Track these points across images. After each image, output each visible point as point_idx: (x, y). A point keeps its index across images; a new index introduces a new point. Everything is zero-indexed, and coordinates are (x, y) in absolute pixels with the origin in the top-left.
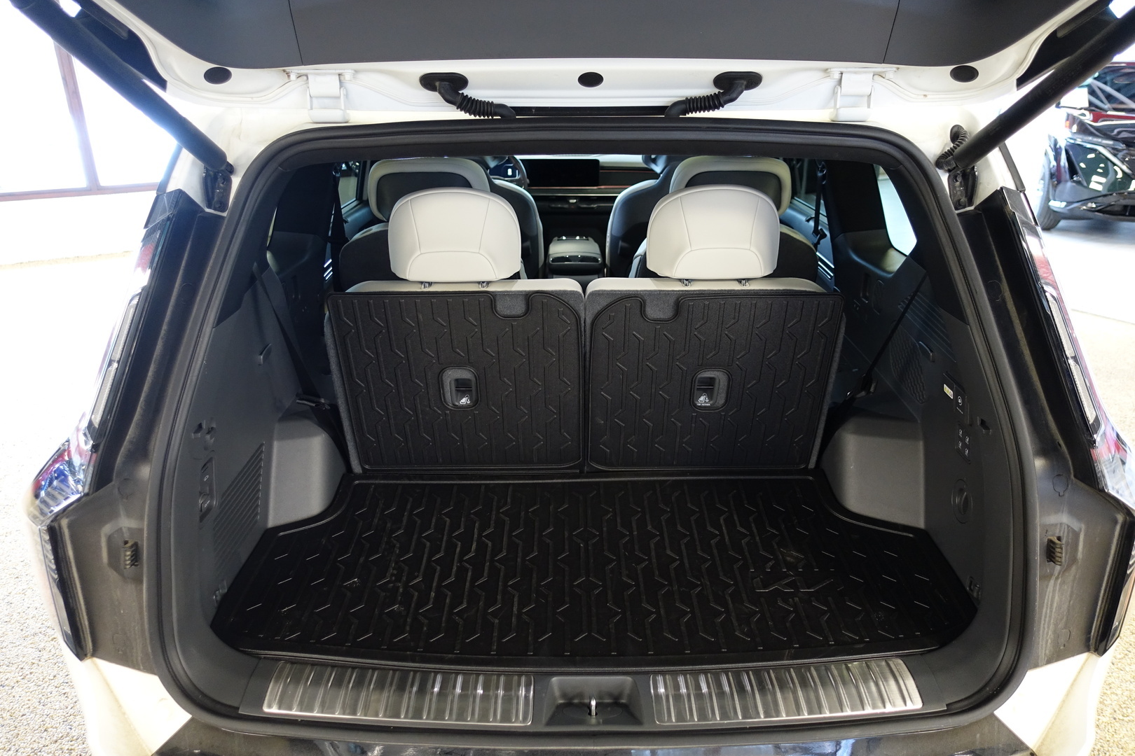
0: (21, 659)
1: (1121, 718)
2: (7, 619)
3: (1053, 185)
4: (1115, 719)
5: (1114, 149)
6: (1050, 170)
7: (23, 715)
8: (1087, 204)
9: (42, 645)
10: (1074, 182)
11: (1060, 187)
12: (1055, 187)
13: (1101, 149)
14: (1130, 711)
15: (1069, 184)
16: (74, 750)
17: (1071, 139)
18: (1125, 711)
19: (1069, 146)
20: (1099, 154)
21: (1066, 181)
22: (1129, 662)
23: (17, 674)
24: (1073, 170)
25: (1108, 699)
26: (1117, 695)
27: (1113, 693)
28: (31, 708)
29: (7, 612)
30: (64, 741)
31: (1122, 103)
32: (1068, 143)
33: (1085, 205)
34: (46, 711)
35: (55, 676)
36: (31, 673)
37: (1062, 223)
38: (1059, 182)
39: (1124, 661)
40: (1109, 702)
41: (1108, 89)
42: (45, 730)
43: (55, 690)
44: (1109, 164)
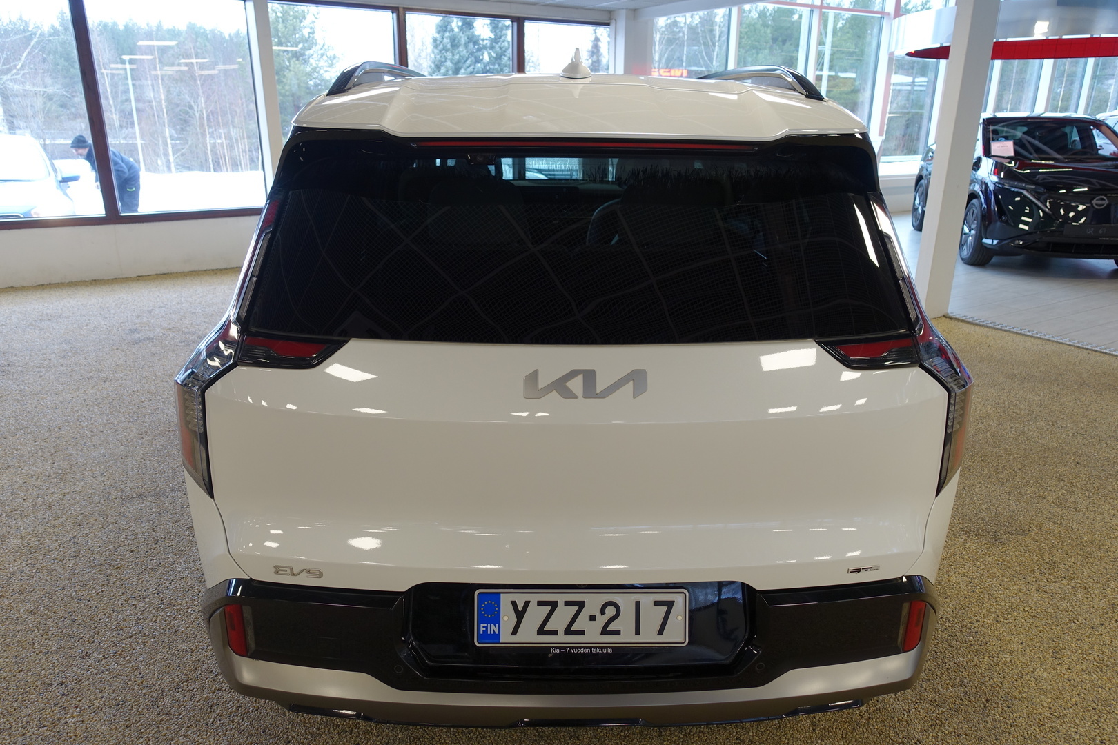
0: (92, 581)
1: (1002, 620)
2: (75, 554)
3: (984, 225)
4: (997, 621)
5: (1036, 192)
6: (982, 211)
7: (100, 620)
8: (1015, 241)
9: (109, 572)
10: (1002, 221)
11: (991, 227)
12: (986, 227)
13: (1025, 192)
14: (1009, 616)
15: (999, 223)
16: (147, 642)
17: (999, 183)
18: (1006, 616)
19: (997, 190)
20: (1024, 198)
21: (996, 221)
22: (1014, 584)
23: (90, 592)
24: (1002, 212)
25: (993, 609)
26: (1001, 605)
27: (998, 604)
28: (107, 614)
29: (74, 550)
30: (138, 636)
31: (1049, 154)
32: (997, 188)
33: (1013, 242)
34: (120, 616)
35: (123, 593)
36: (102, 591)
37: (994, 260)
38: (990, 223)
39: (1009, 583)
40: (994, 610)
41: (1036, 143)
42: (121, 629)
43: (124, 603)
44: (1034, 206)
